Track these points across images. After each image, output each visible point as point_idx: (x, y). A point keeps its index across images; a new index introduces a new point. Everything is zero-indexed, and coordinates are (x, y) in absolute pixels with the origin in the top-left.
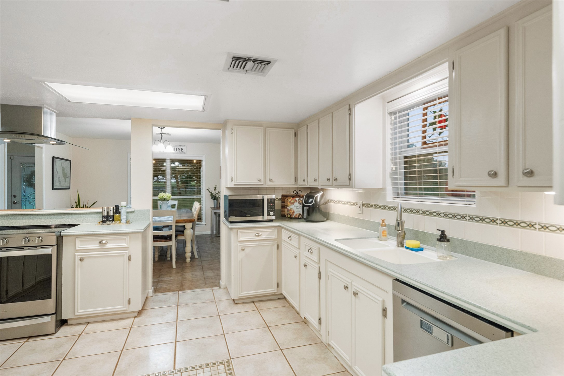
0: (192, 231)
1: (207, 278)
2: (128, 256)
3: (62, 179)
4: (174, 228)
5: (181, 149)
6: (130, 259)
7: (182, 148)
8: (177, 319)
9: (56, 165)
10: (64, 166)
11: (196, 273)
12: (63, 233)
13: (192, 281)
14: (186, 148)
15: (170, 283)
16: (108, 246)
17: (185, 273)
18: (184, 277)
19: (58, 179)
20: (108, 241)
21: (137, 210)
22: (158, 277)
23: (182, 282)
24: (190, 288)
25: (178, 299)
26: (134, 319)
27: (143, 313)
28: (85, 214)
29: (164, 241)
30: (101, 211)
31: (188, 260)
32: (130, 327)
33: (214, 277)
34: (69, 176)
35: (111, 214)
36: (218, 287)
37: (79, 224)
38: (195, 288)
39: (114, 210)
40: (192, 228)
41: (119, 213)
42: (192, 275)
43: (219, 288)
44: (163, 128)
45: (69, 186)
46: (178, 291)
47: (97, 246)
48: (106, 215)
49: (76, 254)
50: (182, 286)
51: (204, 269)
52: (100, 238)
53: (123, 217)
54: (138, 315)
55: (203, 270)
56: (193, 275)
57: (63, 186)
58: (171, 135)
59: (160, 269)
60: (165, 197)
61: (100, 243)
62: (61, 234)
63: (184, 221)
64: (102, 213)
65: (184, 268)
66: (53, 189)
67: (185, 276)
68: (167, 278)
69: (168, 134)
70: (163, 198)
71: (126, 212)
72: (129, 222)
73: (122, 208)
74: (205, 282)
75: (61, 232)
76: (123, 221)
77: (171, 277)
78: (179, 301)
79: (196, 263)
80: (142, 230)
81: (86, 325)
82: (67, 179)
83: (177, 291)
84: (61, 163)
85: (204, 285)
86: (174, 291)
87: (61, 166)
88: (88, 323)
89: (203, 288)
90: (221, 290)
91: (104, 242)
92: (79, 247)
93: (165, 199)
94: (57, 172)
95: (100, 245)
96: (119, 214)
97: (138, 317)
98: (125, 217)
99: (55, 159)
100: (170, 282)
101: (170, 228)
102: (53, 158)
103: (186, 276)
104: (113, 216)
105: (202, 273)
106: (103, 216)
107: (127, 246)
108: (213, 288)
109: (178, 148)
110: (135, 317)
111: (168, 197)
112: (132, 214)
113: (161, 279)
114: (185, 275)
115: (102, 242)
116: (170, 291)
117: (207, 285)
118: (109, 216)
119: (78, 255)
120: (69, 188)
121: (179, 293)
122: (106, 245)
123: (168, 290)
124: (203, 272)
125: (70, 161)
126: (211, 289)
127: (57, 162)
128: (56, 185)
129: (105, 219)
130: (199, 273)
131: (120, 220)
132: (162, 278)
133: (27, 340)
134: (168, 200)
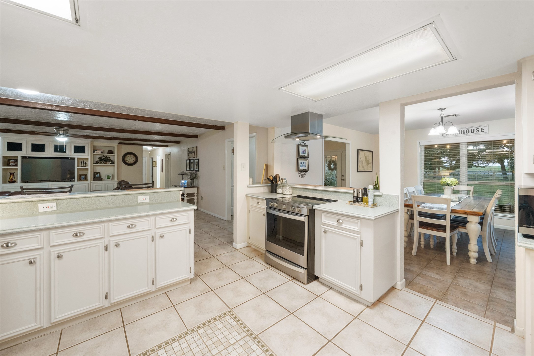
0: (479, 226)
1: (493, 299)
2: (360, 241)
3: (365, 164)
4: (448, 218)
5: (480, 130)
6: (362, 244)
7: (481, 128)
8: (410, 342)
9: (360, 155)
10: (366, 155)
11: (477, 284)
12: (315, 207)
13: (465, 294)
14: (488, 127)
15: (432, 282)
16: (344, 226)
17: (460, 276)
18: (455, 282)
19: (362, 164)
20: (344, 222)
21: (385, 195)
22: (422, 268)
23: (449, 288)
24: (456, 305)
25: (429, 312)
26: (366, 308)
27: (378, 306)
28: (343, 193)
29: (436, 231)
30: (352, 191)
31: (473, 261)
32: (356, 316)
33: (507, 304)
34: (372, 162)
35: (360, 195)
36: (509, 326)
37: (338, 201)
38: (465, 307)
39: (363, 192)
40: (479, 223)
41: (367, 195)
42: (469, 285)
43: (511, 331)
44: (443, 110)
45: (372, 170)
46: (437, 299)
47: (335, 223)
48: (356, 195)
49: (322, 226)
50: (445, 294)
51: (494, 283)
52: (339, 217)
53: (370, 200)
54: (372, 306)
55: (492, 284)
56: (471, 284)
57: (366, 169)
58: (459, 116)
59: (430, 260)
60: (448, 182)
61: (338, 221)
62: (313, 207)
63: (466, 212)
64: (353, 194)
65: (463, 270)
66: (358, 172)
67: (457, 281)
68: (432, 274)
69: (456, 115)
70: (446, 183)
71: (373, 196)
72: (376, 204)
73: (369, 191)
74: (487, 305)
75: (313, 206)
76: (370, 203)
77: (438, 275)
78: (429, 316)
79: (487, 269)
80: (372, 217)
81: (329, 289)
82: (369, 165)
83: (435, 298)
84: (364, 153)
85: (482, 309)
86: (431, 296)
87: (364, 155)
88: (331, 288)
89: (478, 314)
90: (513, 335)
91: (341, 221)
92: (324, 221)
93: (449, 184)
94: (361, 160)
95: (337, 223)
96: (367, 197)
97: (370, 308)
98: (372, 200)
99: (359, 151)
100: (433, 280)
101: (443, 217)
102: (358, 150)
103: (459, 283)
104: (362, 198)
105: (489, 288)
106: (354, 197)
107: (358, 230)
108: (497, 324)
109: (475, 129)
110: (368, 307)
111: (452, 182)
112: (380, 198)
113: (424, 272)
114: (458, 279)
115: (339, 221)
116: (426, 294)
117: (488, 313)
118: (359, 197)
119: (323, 228)
120: (372, 171)
121: (435, 303)
122: (342, 224)
123: (424, 292)
124: (492, 286)
125: (372, 151)
126: (493, 323)
127: (361, 153)
128: (361, 169)
129: (355, 199)
130: (482, 287)
131: (367, 202)
132: (426, 271)
133: (292, 279)
134: (452, 185)
